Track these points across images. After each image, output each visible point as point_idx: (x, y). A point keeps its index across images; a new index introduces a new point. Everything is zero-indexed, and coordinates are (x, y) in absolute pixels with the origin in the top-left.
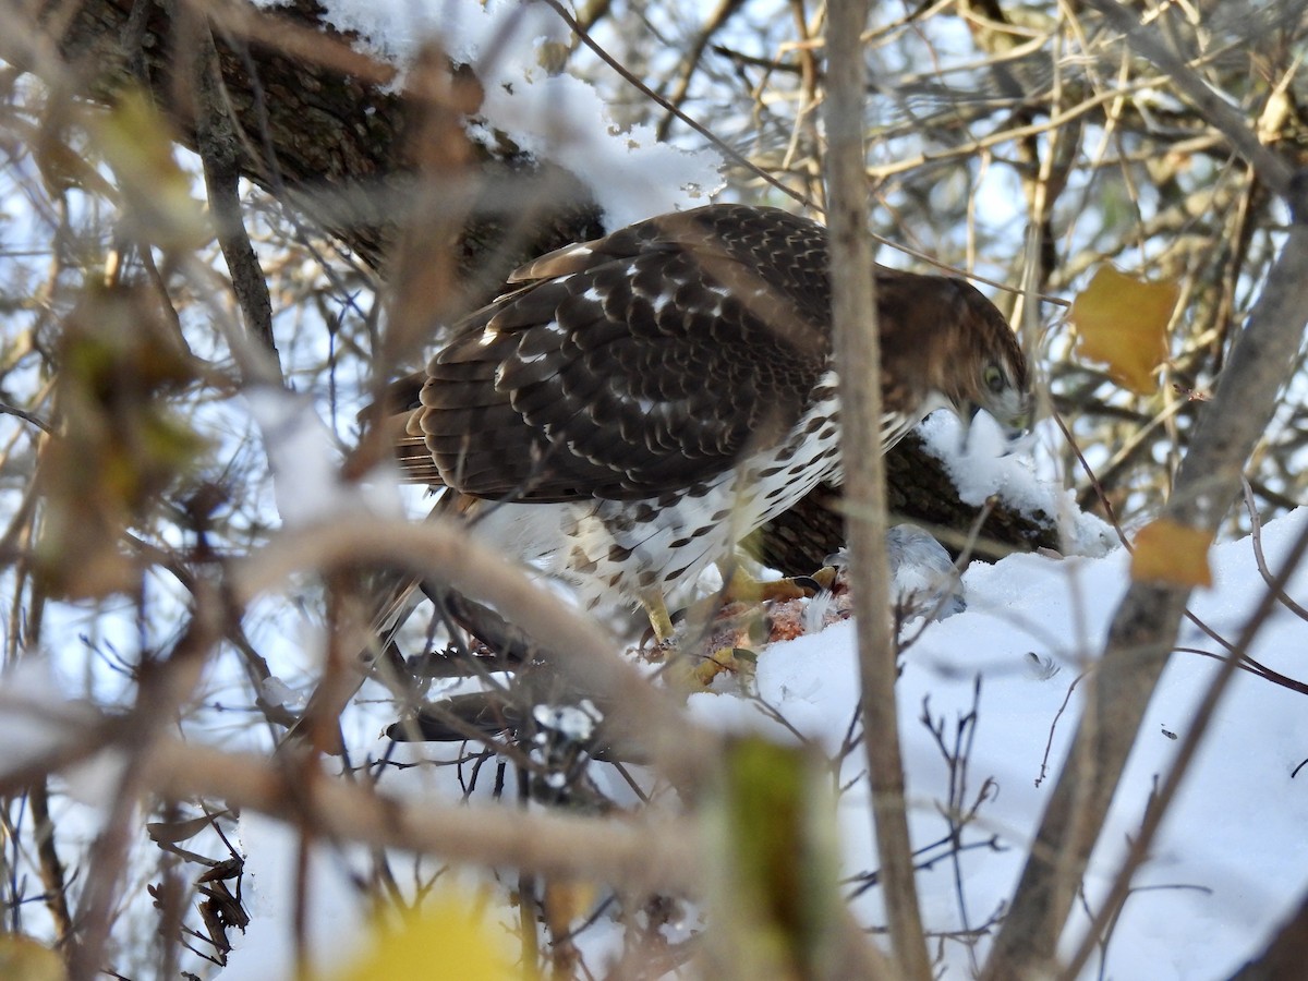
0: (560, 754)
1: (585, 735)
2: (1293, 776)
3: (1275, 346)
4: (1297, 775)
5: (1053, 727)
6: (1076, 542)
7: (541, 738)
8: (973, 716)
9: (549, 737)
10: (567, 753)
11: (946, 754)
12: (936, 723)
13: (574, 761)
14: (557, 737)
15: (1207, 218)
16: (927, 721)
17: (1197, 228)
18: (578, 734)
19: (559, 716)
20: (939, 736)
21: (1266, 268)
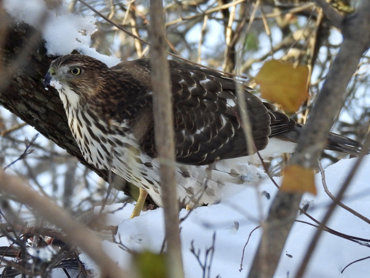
0: (39, 267)
1: (49, 259)
2: (342, 272)
3: (337, 90)
4: (343, 272)
5: (244, 250)
6: (247, 177)
7: (31, 261)
8: (213, 248)
9: (34, 261)
10: (41, 268)
11: (201, 264)
12: (196, 252)
13: (45, 271)
14: (37, 260)
15: (302, 42)
16: (193, 251)
17: (297, 46)
18: (46, 259)
19: (38, 252)
20: (198, 257)
21: (328, 65)
